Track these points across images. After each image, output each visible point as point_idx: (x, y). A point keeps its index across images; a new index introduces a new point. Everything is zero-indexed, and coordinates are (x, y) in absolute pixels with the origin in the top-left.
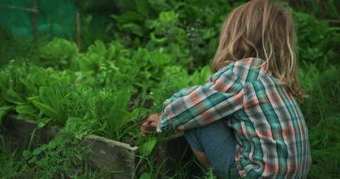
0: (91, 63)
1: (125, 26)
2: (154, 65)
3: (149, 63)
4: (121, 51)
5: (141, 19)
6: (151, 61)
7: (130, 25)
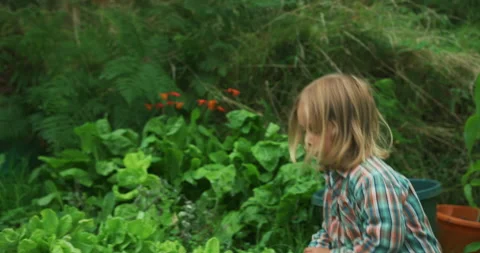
0: (36, 245)
1: (64, 174)
2: (135, 240)
3: (127, 237)
4: (81, 222)
5: (87, 160)
6: (130, 234)
7: (71, 172)
